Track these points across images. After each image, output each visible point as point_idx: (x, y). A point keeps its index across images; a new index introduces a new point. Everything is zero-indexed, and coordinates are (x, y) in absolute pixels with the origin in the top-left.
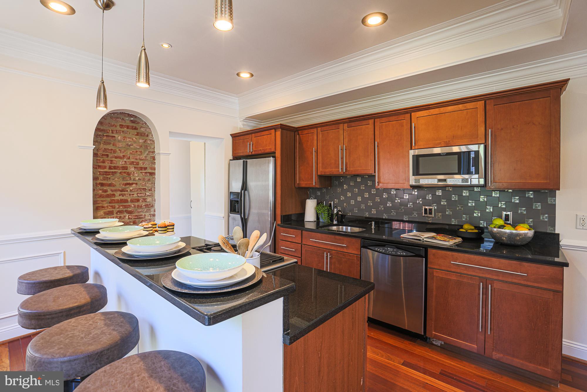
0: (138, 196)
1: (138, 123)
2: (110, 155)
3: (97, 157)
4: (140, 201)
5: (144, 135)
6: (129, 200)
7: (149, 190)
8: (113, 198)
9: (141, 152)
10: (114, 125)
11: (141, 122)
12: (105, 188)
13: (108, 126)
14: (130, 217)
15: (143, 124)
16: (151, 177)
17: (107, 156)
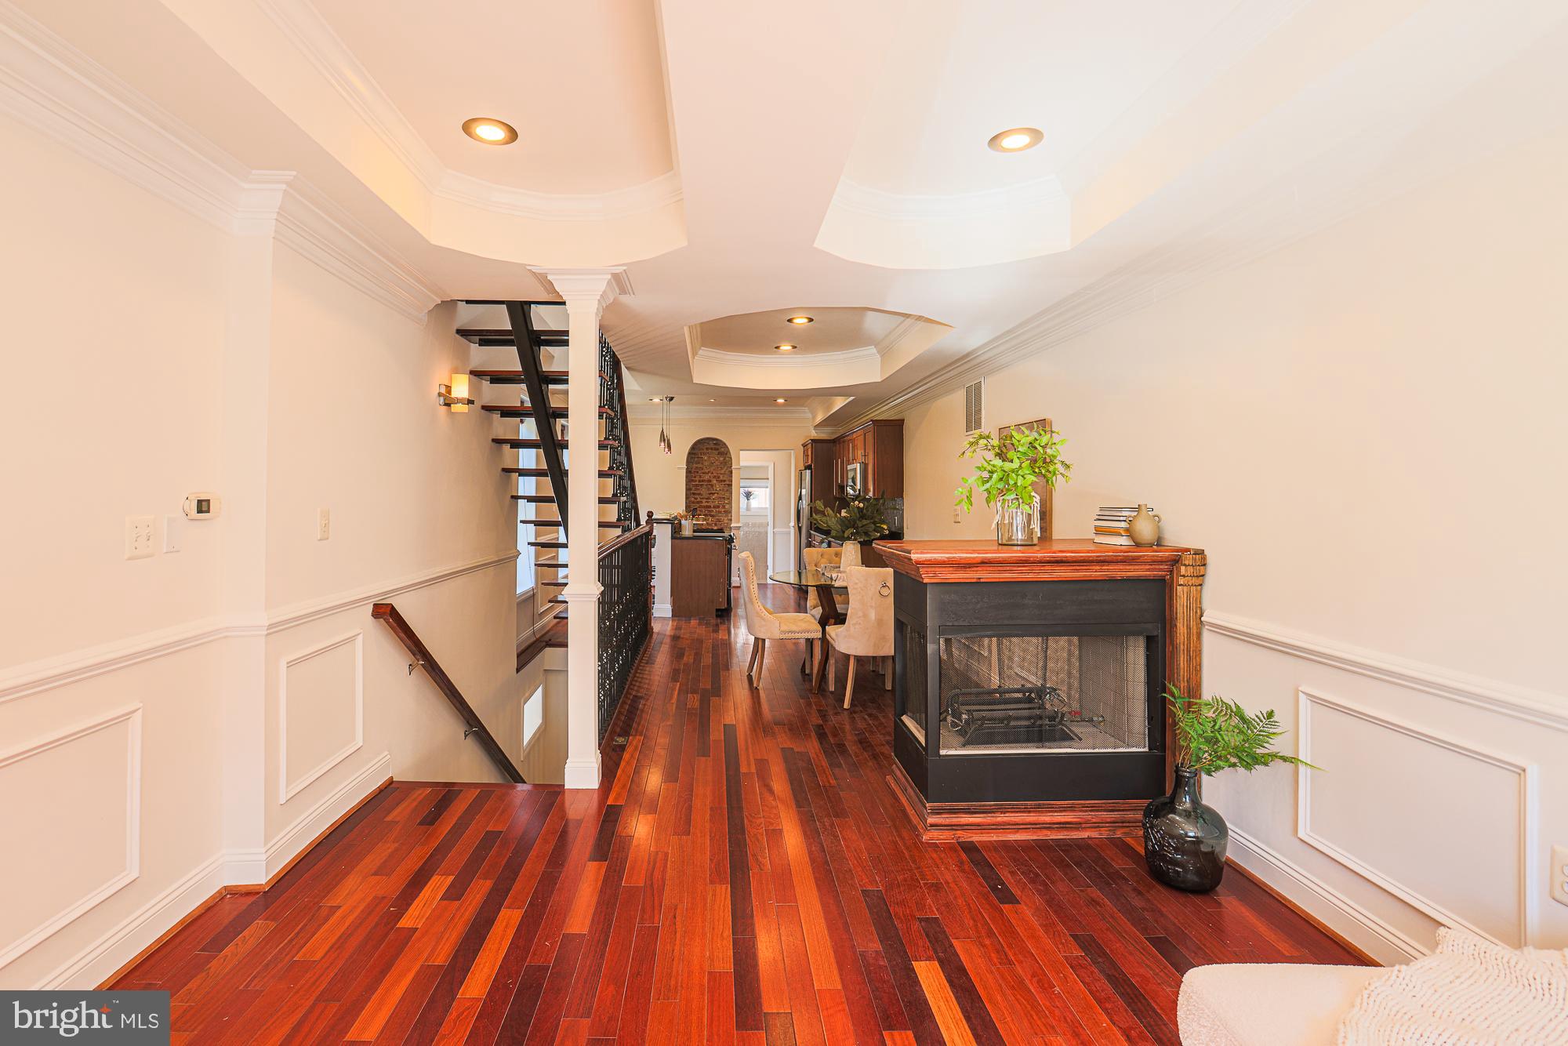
0: (719, 503)
3: (689, 474)
4: (721, 507)
5: (723, 454)
6: (712, 506)
8: (701, 504)
9: (721, 467)
10: (702, 449)
11: (721, 444)
12: (696, 496)
13: (699, 450)
14: (712, 519)
16: (728, 488)
17: (698, 472)
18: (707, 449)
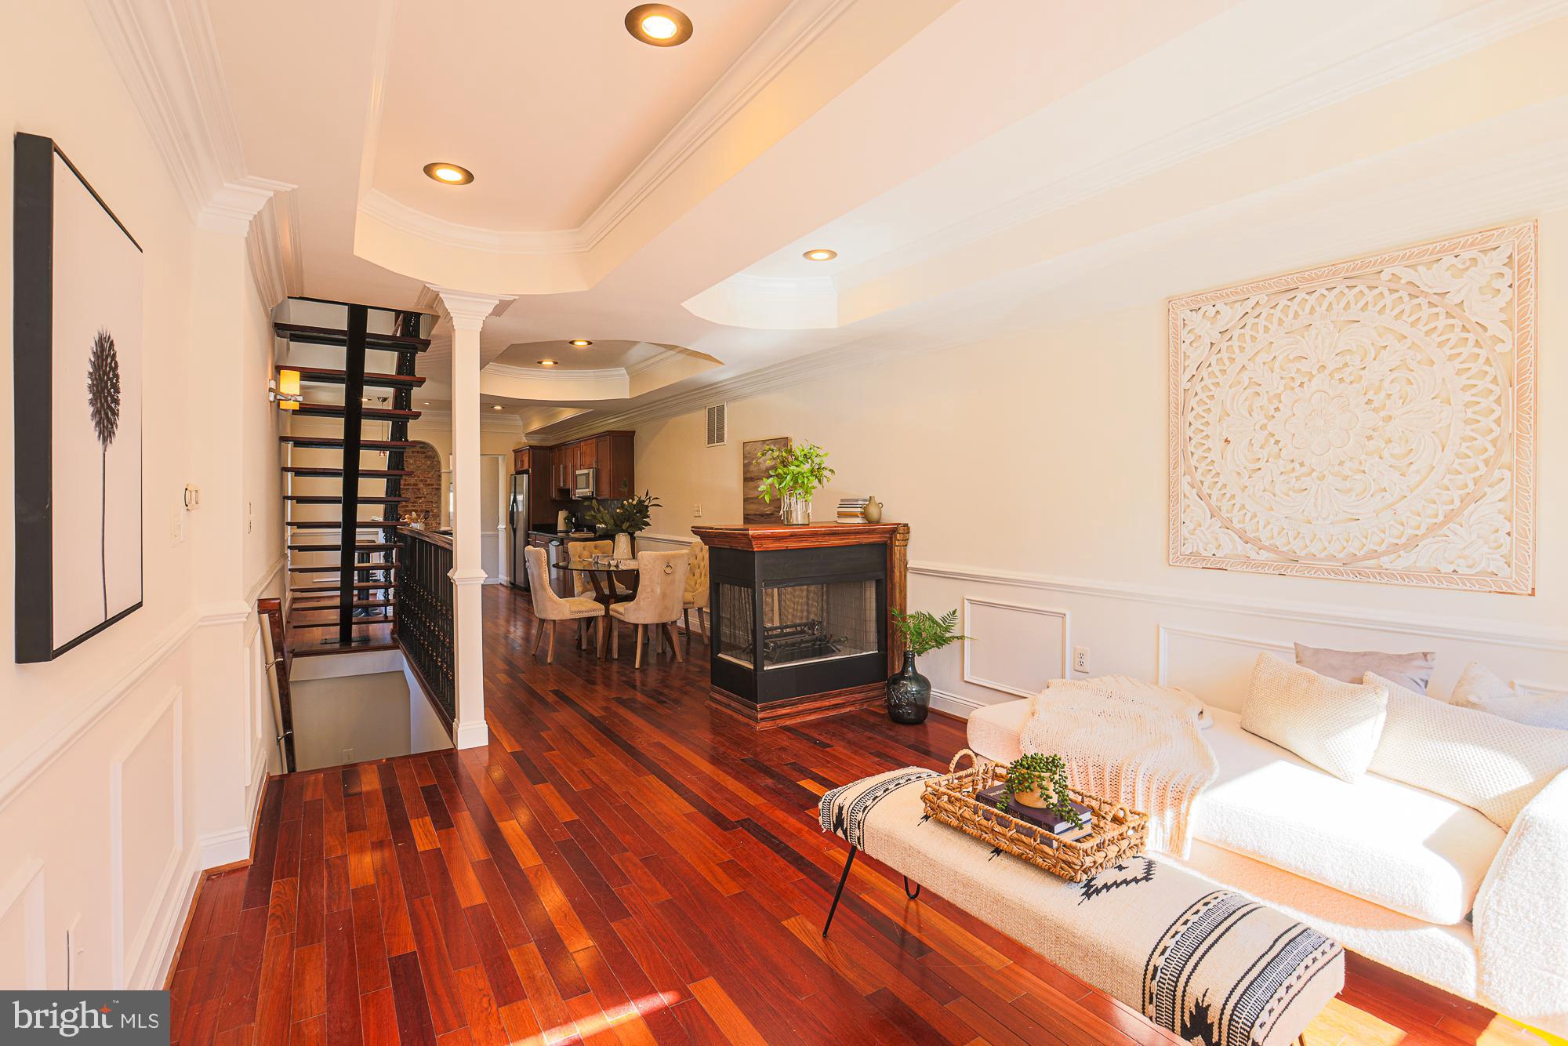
1: (427, 449)
5: (431, 458)
7: (436, 503)
9: (429, 471)
15: (430, 449)
16: (437, 492)
18: (413, 452)
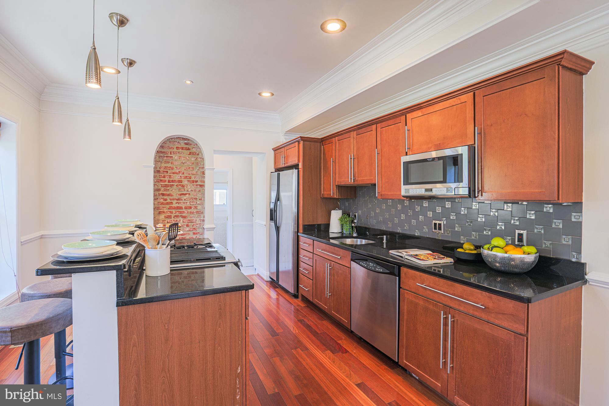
0: (191, 204)
1: (191, 144)
2: (169, 171)
3: (160, 173)
4: (192, 208)
5: (195, 154)
6: (183, 207)
7: (200, 199)
8: (171, 206)
9: (193, 168)
10: (172, 148)
11: (193, 144)
12: (165, 197)
13: (168, 149)
14: (184, 221)
15: (194, 145)
16: (201, 189)
17: (167, 172)
18: (177, 147)
